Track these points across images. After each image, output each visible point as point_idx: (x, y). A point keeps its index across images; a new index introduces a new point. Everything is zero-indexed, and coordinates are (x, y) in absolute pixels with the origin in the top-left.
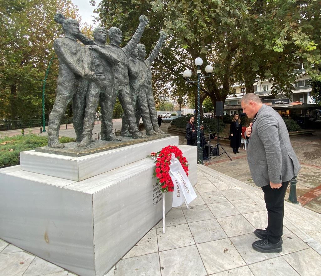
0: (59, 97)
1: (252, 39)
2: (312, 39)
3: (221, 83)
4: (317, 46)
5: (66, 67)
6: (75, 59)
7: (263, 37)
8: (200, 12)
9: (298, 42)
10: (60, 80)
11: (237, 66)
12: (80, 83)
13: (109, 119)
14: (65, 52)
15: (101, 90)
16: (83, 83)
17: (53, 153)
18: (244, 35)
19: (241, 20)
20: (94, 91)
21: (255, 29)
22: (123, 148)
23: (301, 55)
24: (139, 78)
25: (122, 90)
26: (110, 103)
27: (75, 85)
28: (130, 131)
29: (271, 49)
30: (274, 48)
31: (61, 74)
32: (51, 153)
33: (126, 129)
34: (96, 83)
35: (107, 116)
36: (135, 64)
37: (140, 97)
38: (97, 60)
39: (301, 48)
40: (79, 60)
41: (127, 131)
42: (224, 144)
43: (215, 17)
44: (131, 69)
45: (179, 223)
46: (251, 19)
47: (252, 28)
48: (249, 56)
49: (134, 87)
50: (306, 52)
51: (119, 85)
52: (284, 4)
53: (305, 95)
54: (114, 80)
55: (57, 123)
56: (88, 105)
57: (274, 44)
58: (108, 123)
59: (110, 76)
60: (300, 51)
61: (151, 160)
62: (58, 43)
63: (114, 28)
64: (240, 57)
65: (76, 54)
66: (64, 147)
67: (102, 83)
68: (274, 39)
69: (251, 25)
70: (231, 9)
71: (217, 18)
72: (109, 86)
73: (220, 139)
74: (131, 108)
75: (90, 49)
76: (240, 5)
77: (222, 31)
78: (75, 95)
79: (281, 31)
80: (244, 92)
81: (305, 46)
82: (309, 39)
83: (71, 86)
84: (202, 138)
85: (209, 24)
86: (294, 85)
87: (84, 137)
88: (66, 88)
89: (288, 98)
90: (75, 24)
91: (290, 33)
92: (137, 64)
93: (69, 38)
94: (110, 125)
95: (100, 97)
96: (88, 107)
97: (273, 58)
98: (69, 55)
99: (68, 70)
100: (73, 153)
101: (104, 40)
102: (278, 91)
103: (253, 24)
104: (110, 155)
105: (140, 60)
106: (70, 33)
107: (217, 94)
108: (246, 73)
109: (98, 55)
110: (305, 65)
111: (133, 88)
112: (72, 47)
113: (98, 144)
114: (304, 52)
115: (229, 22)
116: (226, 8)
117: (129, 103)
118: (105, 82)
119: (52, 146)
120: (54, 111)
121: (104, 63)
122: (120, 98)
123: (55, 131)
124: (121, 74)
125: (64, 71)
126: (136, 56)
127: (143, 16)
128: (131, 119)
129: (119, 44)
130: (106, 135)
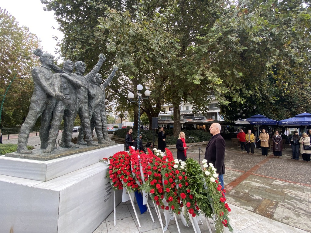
0: (32, 112)
1: (178, 74)
2: (219, 76)
4: (222, 82)
5: (40, 89)
6: (49, 83)
7: (186, 73)
9: (210, 78)
10: (34, 98)
11: (167, 91)
12: (50, 102)
13: (70, 130)
14: (41, 78)
15: (66, 107)
16: (52, 102)
17: (22, 158)
18: (173, 71)
20: (61, 108)
21: (181, 67)
22: (81, 153)
23: (212, 87)
24: (96, 99)
25: (82, 108)
26: (72, 117)
27: (46, 102)
28: (86, 140)
29: (191, 81)
30: (194, 81)
31: (36, 94)
32: (20, 158)
33: (81, 138)
34: (62, 102)
35: (68, 128)
36: (93, 88)
37: (95, 113)
38: (65, 85)
39: (212, 82)
40: (51, 84)
41: (82, 140)
43: (153, 57)
44: (91, 92)
45: (125, 217)
46: (178, 60)
47: (178, 66)
49: (92, 105)
50: (215, 85)
51: (80, 104)
52: (200, 52)
53: (215, 114)
54: (77, 100)
55: (27, 132)
56: (55, 118)
57: (194, 79)
58: (69, 133)
59: (74, 97)
60: (212, 84)
61: (103, 164)
62: (36, 70)
63: (80, 61)
65: (49, 79)
66: (32, 153)
67: (67, 102)
68: (193, 75)
70: (163, 53)
71: (154, 58)
72: (72, 105)
74: (88, 121)
75: (60, 76)
76: (170, 51)
77: (157, 67)
78: (44, 110)
79: (198, 70)
80: (172, 111)
81: (215, 81)
82: (217, 76)
83: (43, 104)
85: (147, 62)
87: (49, 145)
88: (38, 105)
89: (204, 116)
90: (50, 57)
91: (205, 72)
92: (95, 88)
93: (45, 67)
94: (70, 135)
95: (65, 112)
96: (54, 121)
97: (193, 88)
98: (44, 80)
99: (42, 91)
100: (41, 158)
101: (72, 70)
103: (178, 64)
104: (71, 159)
105: (97, 85)
106: (46, 64)
108: (173, 97)
109: (66, 81)
110: (215, 93)
111: (90, 105)
112: (47, 74)
113: (59, 150)
114: (214, 84)
115: (162, 61)
116: (160, 52)
117: (87, 118)
118: (70, 101)
119: (21, 152)
120: (26, 123)
121: (70, 86)
122: (80, 113)
123: (25, 139)
124: (82, 95)
125: (39, 92)
126: (95, 83)
127: (102, 54)
128: (88, 130)
129: (83, 73)
130: (66, 143)
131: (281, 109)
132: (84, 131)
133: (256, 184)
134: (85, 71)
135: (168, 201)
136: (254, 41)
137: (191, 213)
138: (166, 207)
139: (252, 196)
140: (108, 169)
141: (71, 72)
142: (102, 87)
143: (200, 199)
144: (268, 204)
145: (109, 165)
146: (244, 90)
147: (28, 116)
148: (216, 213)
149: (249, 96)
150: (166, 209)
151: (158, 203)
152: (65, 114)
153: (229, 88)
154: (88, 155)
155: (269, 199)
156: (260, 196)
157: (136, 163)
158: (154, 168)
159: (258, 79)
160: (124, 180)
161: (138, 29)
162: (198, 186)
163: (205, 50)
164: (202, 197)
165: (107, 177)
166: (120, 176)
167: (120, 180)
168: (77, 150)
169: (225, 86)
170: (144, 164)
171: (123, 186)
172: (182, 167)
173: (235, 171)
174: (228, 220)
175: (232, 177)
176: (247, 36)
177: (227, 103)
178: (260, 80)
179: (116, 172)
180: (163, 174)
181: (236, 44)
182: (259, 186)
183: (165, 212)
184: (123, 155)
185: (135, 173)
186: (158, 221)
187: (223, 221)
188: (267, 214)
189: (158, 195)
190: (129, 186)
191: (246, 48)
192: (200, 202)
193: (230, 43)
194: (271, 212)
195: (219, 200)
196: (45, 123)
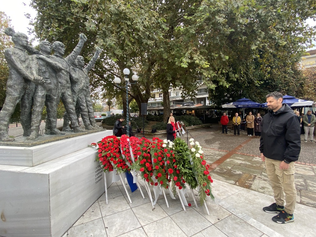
0: (9, 98)
1: (166, 57)
2: (208, 60)
3: (144, 89)
5: (16, 72)
6: (25, 66)
7: (174, 56)
8: (126, 34)
9: (197, 62)
10: (10, 83)
11: (156, 76)
12: (28, 86)
13: (54, 116)
14: (16, 60)
15: (47, 92)
16: (31, 86)
17: (4, 145)
18: (161, 54)
19: (158, 42)
20: (41, 93)
21: (169, 49)
22: (68, 139)
23: (200, 70)
24: (79, 83)
25: (65, 93)
26: (55, 103)
27: (24, 87)
28: (72, 126)
29: (179, 65)
30: (181, 64)
31: (11, 78)
33: (67, 125)
34: (42, 86)
35: (52, 114)
36: (75, 72)
37: (79, 99)
38: (44, 68)
39: (199, 65)
40: (27, 67)
41: (68, 126)
42: (148, 137)
43: (138, 39)
44: (73, 76)
45: (117, 196)
46: (165, 42)
47: (166, 49)
48: (164, 69)
49: (75, 90)
51: (62, 89)
52: (188, 34)
53: (204, 99)
54: (58, 84)
55: (7, 120)
56: (36, 104)
57: (181, 62)
58: (53, 120)
59: (55, 81)
60: (199, 68)
61: (92, 149)
62: (9, 52)
63: (58, 42)
64: (158, 69)
65: (24, 62)
66: (14, 140)
67: (48, 86)
68: (181, 58)
69: (165, 47)
70: (150, 34)
71: (140, 39)
72: (54, 89)
73: (145, 133)
74: (72, 107)
75: (37, 58)
76: (156, 31)
77: (143, 50)
78: (23, 96)
79: (186, 53)
80: (161, 97)
81: (202, 64)
82: (204, 60)
83: (20, 89)
84: (131, 132)
85: (133, 44)
86: (197, 92)
87: (33, 131)
88: (15, 90)
89: (193, 102)
90: (24, 37)
91: (192, 55)
92: (77, 72)
93: (18, 48)
94: (55, 122)
95: (46, 98)
96: (35, 107)
97: (181, 72)
98: (19, 63)
99: (18, 75)
100: (25, 144)
101: (50, 51)
102: (186, 96)
105: (79, 68)
106: (20, 44)
107: (141, 98)
108: (163, 82)
109: (45, 63)
111: (74, 90)
112: (22, 56)
113: (44, 137)
114: (202, 68)
115: (148, 43)
116: (146, 33)
117: (71, 104)
118: (51, 86)
119: (3, 140)
120: (4, 109)
121: (49, 70)
122: (63, 99)
123: (5, 127)
124: (64, 79)
125: (14, 76)
126: (77, 66)
127: (83, 34)
128: (73, 116)
129: (62, 55)
130: (51, 130)
131: (264, 93)
132: (69, 117)
133: (238, 161)
134: (65, 53)
135: (157, 178)
136: (241, 22)
137: (177, 186)
138: (155, 183)
139: (234, 172)
140: (97, 153)
141: (49, 53)
142: (85, 70)
143: (186, 173)
144: (247, 178)
145: (99, 148)
146: (230, 73)
147: (5, 103)
148: (201, 184)
149: (236, 80)
150: (155, 185)
151: (148, 180)
152: (46, 99)
153: (216, 72)
154: (76, 140)
155: (249, 173)
156: (241, 171)
157: (126, 146)
158: (144, 149)
159: (245, 63)
160: (115, 162)
161: (121, 6)
162: (184, 162)
163: (193, 31)
164: (187, 171)
165: (96, 160)
166: (110, 158)
167: (110, 163)
168: (64, 136)
169: (212, 70)
170: (134, 146)
171: (113, 168)
172: (170, 146)
173: (220, 151)
174: (210, 189)
175: (217, 156)
176: (234, 17)
177: (213, 86)
178: (247, 64)
179: (106, 155)
180: (153, 153)
181: (224, 25)
182: (241, 163)
183: (154, 188)
184: (112, 139)
185: (125, 155)
186: (148, 197)
187: (206, 191)
188: (246, 185)
189: (148, 173)
190: (119, 167)
191: (233, 30)
192: (186, 176)
193: (218, 25)
194: (249, 184)
195: (203, 173)
196: (25, 109)
